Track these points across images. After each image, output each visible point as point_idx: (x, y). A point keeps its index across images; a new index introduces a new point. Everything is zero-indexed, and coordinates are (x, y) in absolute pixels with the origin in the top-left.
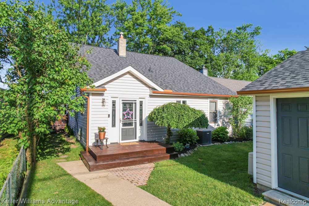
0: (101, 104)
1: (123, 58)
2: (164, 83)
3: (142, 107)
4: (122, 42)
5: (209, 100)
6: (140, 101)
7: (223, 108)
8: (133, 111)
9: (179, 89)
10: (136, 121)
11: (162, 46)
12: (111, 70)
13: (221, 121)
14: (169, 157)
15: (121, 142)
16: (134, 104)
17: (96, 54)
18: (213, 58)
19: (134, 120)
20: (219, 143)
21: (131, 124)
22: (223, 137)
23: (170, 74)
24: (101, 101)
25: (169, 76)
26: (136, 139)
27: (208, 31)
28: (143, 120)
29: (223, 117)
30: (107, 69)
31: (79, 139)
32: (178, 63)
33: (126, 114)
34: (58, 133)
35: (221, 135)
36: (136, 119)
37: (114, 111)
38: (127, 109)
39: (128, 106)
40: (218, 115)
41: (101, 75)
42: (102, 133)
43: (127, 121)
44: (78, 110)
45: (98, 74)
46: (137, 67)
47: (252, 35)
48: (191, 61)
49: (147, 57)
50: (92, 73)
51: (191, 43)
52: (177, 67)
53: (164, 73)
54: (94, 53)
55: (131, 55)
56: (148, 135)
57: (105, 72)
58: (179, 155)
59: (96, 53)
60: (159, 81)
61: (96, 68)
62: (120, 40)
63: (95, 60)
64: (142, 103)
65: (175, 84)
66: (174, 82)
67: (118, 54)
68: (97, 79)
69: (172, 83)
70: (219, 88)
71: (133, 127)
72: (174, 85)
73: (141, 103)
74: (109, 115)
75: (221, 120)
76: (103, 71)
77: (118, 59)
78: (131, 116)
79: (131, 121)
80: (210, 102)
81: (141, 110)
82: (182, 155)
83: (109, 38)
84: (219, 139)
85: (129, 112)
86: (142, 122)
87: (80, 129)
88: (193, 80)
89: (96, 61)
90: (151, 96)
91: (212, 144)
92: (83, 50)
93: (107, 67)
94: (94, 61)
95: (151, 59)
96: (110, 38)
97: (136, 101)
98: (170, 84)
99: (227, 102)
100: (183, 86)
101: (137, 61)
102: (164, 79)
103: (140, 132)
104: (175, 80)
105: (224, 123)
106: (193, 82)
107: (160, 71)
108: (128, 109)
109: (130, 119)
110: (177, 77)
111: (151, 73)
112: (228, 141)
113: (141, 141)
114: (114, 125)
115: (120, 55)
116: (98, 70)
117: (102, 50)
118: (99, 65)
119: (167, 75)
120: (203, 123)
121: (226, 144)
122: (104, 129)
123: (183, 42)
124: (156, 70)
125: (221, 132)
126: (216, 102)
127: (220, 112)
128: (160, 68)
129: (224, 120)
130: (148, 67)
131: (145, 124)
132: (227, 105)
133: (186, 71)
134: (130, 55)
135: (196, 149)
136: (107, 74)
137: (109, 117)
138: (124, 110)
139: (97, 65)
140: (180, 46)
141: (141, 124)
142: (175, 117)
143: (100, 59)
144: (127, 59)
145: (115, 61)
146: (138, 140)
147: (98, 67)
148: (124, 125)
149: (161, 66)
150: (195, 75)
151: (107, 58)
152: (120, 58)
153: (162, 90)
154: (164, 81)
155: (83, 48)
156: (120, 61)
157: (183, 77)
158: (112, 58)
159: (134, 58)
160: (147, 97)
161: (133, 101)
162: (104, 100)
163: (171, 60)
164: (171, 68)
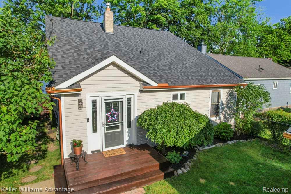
0: (77, 106)
1: (110, 35)
2: (158, 71)
3: (131, 105)
5: (211, 91)
6: (128, 98)
7: (227, 98)
8: (119, 111)
9: (176, 79)
10: (123, 123)
11: (155, 16)
12: (92, 55)
13: (223, 114)
14: (163, 177)
15: (105, 150)
16: (120, 102)
17: (78, 31)
18: (211, 28)
19: (120, 122)
20: (222, 144)
21: (117, 127)
22: (226, 136)
23: (166, 56)
24: (77, 102)
25: (164, 60)
26: (123, 144)
28: (132, 121)
29: (225, 109)
30: (88, 54)
31: (58, 139)
32: (174, 39)
33: (111, 115)
34: (42, 118)
35: (224, 134)
36: (123, 121)
37: (94, 113)
38: (111, 109)
39: (112, 105)
40: (221, 107)
41: (78, 64)
42: (78, 149)
43: (111, 124)
45: (75, 63)
46: (126, 48)
47: (253, 2)
48: (187, 32)
49: (139, 32)
50: (67, 62)
51: (187, 12)
52: (173, 45)
53: (158, 55)
54: (75, 31)
55: (121, 30)
56: (137, 138)
57: (84, 58)
58: (175, 172)
59: (78, 29)
60: (152, 69)
61: (73, 54)
62: (106, 13)
63: (74, 41)
64: (131, 100)
65: (172, 71)
66: (170, 68)
67: (104, 30)
68: (71, 72)
69: (167, 70)
70: (222, 74)
71: (120, 130)
72: (169, 73)
73: (129, 100)
74: (88, 119)
75: (224, 112)
76: (81, 58)
77: (103, 37)
78: (117, 117)
79: (117, 124)
80: (212, 92)
81: (129, 109)
82: (180, 172)
83: (98, 6)
84: (221, 138)
85: (114, 112)
86: (130, 123)
88: (192, 63)
89: (76, 43)
90: (141, 91)
91: (214, 146)
92: (61, 26)
93: (88, 51)
94: (73, 43)
95: (143, 35)
96: (100, 6)
97: (122, 99)
98: (166, 73)
99: (231, 92)
100: (181, 74)
101: (127, 38)
102: (159, 65)
103: (128, 135)
104: (171, 64)
105: (227, 115)
106: (192, 66)
107: (153, 53)
108: (113, 109)
109: (115, 121)
110: (173, 59)
111: (143, 56)
112: (232, 139)
113: (130, 146)
114: (95, 130)
115: (106, 31)
116: (76, 56)
117: (86, 25)
118: (78, 48)
119: (162, 57)
120: (208, 137)
121: (229, 144)
122: (80, 142)
123: (179, 11)
125: (224, 129)
126: (218, 92)
127: (222, 103)
128: (154, 47)
129: (226, 112)
130: (139, 46)
131: (133, 125)
132: (231, 95)
133: (184, 50)
134: (119, 30)
135: (195, 158)
136: (86, 62)
137: (88, 122)
138: (107, 111)
139: (76, 47)
140: (176, 16)
141: (129, 126)
142: (172, 130)
143: (81, 38)
144: (115, 36)
145: (100, 40)
146: (125, 145)
147: (77, 51)
148: (108, 129)
149: (155, 44)
150: (194, 55)
151: (90, 36)
152: (106, 36)
153: (155, 84)
154: (158, 68)
155: (63, 23)
156: (106, 39)
157: (181, 60)
158: (97, 36)
159: (123, 34)
160: (137, 93)
161: (118, 99)
162: (80, 101)
163: (166, 35)
164: (167, 46)
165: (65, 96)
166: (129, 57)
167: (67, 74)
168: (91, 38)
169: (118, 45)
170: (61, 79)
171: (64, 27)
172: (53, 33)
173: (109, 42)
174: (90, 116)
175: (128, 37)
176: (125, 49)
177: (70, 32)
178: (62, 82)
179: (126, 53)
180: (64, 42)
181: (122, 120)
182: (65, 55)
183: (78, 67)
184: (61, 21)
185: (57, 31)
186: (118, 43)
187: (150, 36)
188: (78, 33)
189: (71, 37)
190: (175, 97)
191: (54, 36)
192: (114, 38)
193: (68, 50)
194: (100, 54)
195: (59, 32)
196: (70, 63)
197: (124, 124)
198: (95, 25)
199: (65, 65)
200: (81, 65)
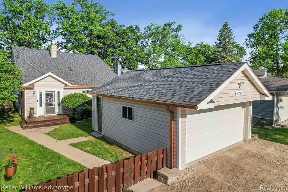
0: (32, 94)
1: (54, 59)
2: (76, 80)
3: (59, 95)
4: (53, 48)
8: (53, 97)
12: (41, 71)
14: (70, 122)
15: (45, 115)
17: (34, 57)
19: (54, 102)
21: (52, 105)
23: (85, 72)
24: (32, 92)
25: (83, 74)
27: (136, 28)
30: (39, 71)
31: (21, 114)
32: (98, 61)
33: (49, 99)
34: (6, 111)
37: (41, 98)
39: (50, 95)
41: (33, 75)
42: (32, 111)
43: (49, 103)
44: (14, 101)
45: (32, 75)
47: (175, 31)
50: (28, 75)
52: (94, 65)
53: (81, 71)
54: (32, 56)
55: (62, 55)
56: (63, 111)
57: (37, 73)
58: (76, 121)
59: (34, 55)
60: (73, 78)
61: (31, 70)
62: (52, 46)
65: (84, 80)
66: (84, 78)
67: (51, 56)
68: (30, 79)
69: (82, 79)
71: (54, 106)
73: (59, 93)
74: (37, 100)
76: (35, 73)
77: (49, 61)
78: (52, 100)
81: (59, 97)
82: (78, 121)
85: (51, 98)
87: (21, 108)
88: (101, 75)
89: (32, 64)
90: (64, 89)
93: (39, 69)
94: (31, 64)
95: (77, 58)
97: (55, 92)
98: (80, 80)
100: (89, 81)
101: (64, 61)
102: (78, 76)
103: (58, 109)
104: (86, 76)
106: (99, 77)
107: (78, 70)
109: (51, 102)
110: (89, 73)
111: (71, 71)
113: (58, 115)
114: (41, 105)
115: (52, 57)
116: (32, 71)
117: (40, 53)
118: (33, 68)
119: (83, 72)
122: (33, 108)
124: (75, 69)
128: (80, 67)
130: (71, 66)
131: (61, 105)
133: (100, 68)
134: (61, 55)
137: (37, 101)
138: (47, 97)
139: (33, 67)
141: (59, 105)
143: (36, 61)
144: (57, 60)
145: (47, 62)
146: (56, 114)
147: (33, 69)
148: (47, 105)
149: (82, 64)
150: (105, 71)
151: (42, 60)
152: (51, 60)
153: (71, 85)
154: (77, 78)
155: (24, 51)
156: (51, 62)
157: (94, 74)
158: (46, 60)
159: (63, 58)
160: (62, 89)
161: (53, 92)
162: (34, 92)
163: (93, 58)
164: (89, 65)
165: (27, 89)
166: (62, 72)
167: (28, 80)
168: (42, 61)
169: (58, 65)
170: (25, 82)
171: (25, 54)
172: (18, 58)
173: (52, 64)
174: (38, 99)
175: (66, 60)
176: (61, 68)
177: (29, 58)
178: (25, 83)
179: (61, 70)
180: (26, 64)
181: (55, 102)
182: (26, 71)
183: (33, 77)
184: (22, 49)
185: (21, 57)
186: (58, 64)
187: (81, 59)
188: (34, 58)
189: (29, 61)
190: (84, 92)
191: (19, 60)
192: (56, 61)
193: (28, 69)
194: (46, 70)
195: (22, 58)
196: (29, 75)
197: (56, 103)
198: (46, 52)
199: (27, 76)
200: (35, 76)
